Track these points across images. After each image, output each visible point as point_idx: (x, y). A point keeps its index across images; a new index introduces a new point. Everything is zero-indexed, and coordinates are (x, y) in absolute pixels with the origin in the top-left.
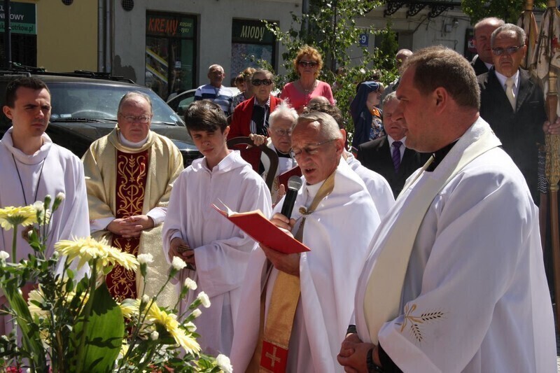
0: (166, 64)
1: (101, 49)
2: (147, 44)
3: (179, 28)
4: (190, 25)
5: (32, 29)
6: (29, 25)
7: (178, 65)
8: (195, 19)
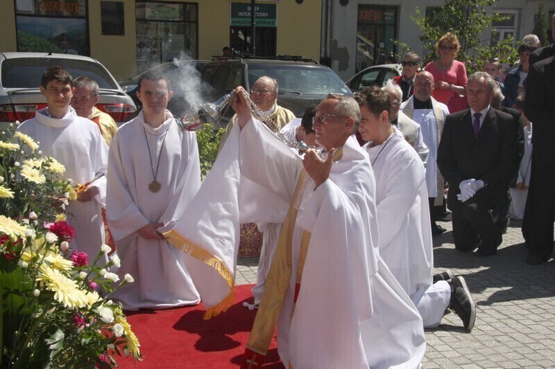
0: (372, 45)
1: (323, 36)
2: (358, 30)
3: (384, 16)
4: (392, 14)
5: (274, 23)
6: (271, 20)
7: (382, 45)
8: (396, 9)
